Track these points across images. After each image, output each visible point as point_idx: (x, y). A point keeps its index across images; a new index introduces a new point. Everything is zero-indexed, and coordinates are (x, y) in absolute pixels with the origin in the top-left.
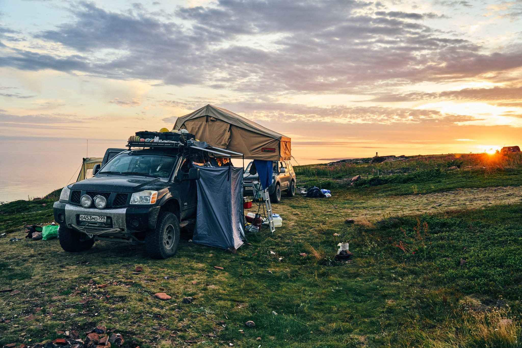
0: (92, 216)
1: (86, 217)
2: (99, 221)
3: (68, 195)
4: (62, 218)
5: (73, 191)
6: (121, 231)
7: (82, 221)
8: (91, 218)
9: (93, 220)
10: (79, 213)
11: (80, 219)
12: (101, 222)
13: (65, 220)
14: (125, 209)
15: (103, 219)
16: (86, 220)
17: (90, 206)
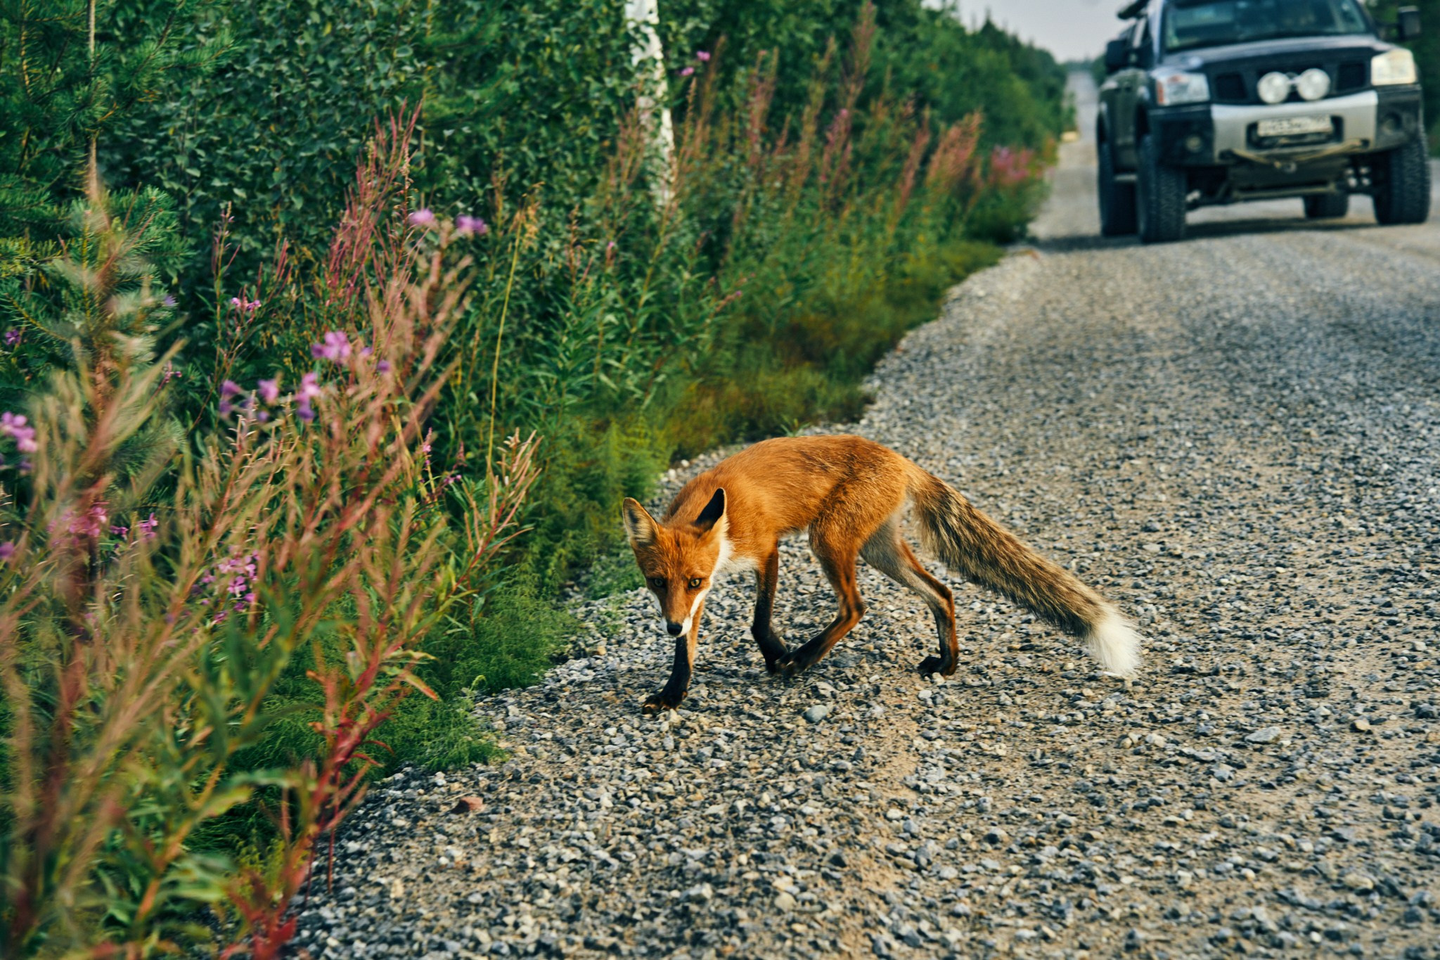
0: (1294, 121)
1: (1276, 124)
2: (1311, 129)
3: (1198, 87)
4: (1194, 143)
5: (1216, 77)
6: (1362, 148)
7: (1265, 137)
8: (1291, 124)
9: (1296, 130)
10: (1254, 120)
11: (1261, 133)
12: (1317, 132)
13: (1213, 143)
14: (1373, 93)
15: (1321, 123)
16: (1278, 132)
17: (1283, 98)
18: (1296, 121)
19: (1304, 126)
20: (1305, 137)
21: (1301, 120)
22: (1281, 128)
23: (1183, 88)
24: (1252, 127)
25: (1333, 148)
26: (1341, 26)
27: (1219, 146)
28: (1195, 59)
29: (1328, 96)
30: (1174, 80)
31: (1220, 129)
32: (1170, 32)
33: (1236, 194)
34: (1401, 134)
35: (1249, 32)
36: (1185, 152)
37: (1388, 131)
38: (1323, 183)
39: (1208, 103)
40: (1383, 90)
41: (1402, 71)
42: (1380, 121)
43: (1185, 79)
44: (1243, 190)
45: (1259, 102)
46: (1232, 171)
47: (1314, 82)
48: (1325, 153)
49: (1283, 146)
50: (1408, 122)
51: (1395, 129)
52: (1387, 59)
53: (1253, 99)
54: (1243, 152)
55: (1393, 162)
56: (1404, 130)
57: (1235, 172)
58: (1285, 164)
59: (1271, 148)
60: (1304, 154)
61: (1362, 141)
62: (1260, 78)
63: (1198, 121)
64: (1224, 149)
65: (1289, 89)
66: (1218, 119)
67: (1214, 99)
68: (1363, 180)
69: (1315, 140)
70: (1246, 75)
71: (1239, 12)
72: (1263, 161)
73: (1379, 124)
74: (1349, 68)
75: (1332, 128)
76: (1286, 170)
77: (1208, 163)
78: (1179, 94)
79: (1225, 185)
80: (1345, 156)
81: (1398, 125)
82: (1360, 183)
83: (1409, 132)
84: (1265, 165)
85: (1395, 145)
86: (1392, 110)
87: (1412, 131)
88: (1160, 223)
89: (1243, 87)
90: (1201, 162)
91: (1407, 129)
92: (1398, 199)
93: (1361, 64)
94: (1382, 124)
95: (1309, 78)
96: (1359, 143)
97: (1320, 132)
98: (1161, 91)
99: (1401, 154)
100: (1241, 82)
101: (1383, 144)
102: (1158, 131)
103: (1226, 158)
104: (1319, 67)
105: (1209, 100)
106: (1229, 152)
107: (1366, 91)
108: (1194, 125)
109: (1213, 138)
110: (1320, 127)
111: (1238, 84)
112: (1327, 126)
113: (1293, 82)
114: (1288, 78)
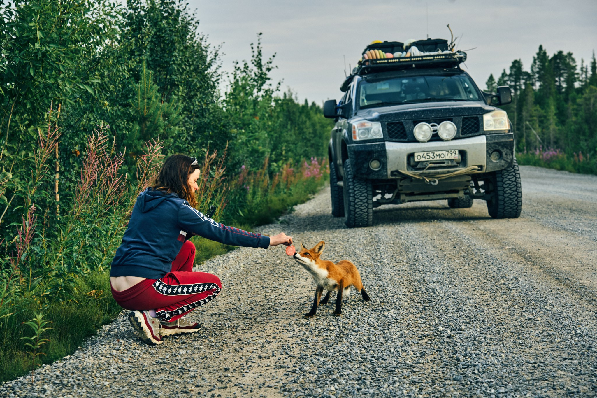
0: (436, 153)
1: (425, 155)
2: (447, 158)
3: (376, 129)
4: (375, 165)
5: (388, 124)
6: (478, 170)
7: (419, 162)
8: (435, 155)
9: (438, 158)
10: (412, 152)
11: (416, 160)
12: (451, 160)
13: (387, 165)
14: (484, 137)
15: (453, 154)
16: (427, 160)
17: (429, 139)
18: (437, 153)
19: (442, 156)
20: (444, 163)
21: (440, 153)
22: (428, 157)
23: (368, 130)
24: (411, 156)
25: (461, 170)
26: (464, 96)
27: (390, 168)
28: (375, 113)
29: (455, 139)
30: (362, 125)
31: (391, 156)
32: (362, 97)
33: (403, 197)
34: (503, 162)
35: (409, 97)
36: (370, 171)
37: (494, 159)
38: (457, 192)
39: (383, 140)
40: (490, 135)
41: (501, 123)
42: (489, 154)
43: (369, 124)
44: (407, 195)
45: (415, 140)
46: (400, 183)
47: (448, 129)
48: (456, 173)
49: (430, 168)
50: (506, 154)
51: (499, 159)
52: (493, 116)
53: (411, 139)
54: (405, 171)
55: (498, 179)
56: (504, 160)
57: (401, 184)
58: (431, 179)
59: (423, 169)
60: (443, 173)
61: (479, 166)
62: (415, 126)
63: (378, 151)
64: (394, 169)
65: (432, 133)
66: (390, 151)
67: (386, 138)
68: (481, 189)
69: (450, 164)
70: (407, 123)
71: (403, 85)
72: (418, 177)
73: (488, 156)
74: (469, 120)
75: (460, 157)
76: (432, 183)
77: (384, 178)
78: (365, 134)
79: (396, 191)
80: (469, 175)
81: (500, 156)
82: (478, 192)
83: (507, 161)
84: (419, 180)
85: (499, 169)
86: (496, 147)
87: (509, 161)
88: (356, 215)
89: (404, 131)
90: (380, 177)
91: (506, 159)
92: (502, 203)
93: (477, 118)
94: (490, 156)
95: (445, 126)
96: (477, 167)
97: (453, 160)
98: (355, 132)
99: (503, 175)
100: (403, 128)
101: (491, 168)
102: (354, 157)
103: (395, 175)
104: (451, 120)
105: (383, 138)
106: (397, 171)
107: (480, 135)
108: (376, 153)
109: (386, 162)
110: (453, 157)
111: (401, 129)
112: (456, 156)
113: (435, 128)
114: (432, 126)
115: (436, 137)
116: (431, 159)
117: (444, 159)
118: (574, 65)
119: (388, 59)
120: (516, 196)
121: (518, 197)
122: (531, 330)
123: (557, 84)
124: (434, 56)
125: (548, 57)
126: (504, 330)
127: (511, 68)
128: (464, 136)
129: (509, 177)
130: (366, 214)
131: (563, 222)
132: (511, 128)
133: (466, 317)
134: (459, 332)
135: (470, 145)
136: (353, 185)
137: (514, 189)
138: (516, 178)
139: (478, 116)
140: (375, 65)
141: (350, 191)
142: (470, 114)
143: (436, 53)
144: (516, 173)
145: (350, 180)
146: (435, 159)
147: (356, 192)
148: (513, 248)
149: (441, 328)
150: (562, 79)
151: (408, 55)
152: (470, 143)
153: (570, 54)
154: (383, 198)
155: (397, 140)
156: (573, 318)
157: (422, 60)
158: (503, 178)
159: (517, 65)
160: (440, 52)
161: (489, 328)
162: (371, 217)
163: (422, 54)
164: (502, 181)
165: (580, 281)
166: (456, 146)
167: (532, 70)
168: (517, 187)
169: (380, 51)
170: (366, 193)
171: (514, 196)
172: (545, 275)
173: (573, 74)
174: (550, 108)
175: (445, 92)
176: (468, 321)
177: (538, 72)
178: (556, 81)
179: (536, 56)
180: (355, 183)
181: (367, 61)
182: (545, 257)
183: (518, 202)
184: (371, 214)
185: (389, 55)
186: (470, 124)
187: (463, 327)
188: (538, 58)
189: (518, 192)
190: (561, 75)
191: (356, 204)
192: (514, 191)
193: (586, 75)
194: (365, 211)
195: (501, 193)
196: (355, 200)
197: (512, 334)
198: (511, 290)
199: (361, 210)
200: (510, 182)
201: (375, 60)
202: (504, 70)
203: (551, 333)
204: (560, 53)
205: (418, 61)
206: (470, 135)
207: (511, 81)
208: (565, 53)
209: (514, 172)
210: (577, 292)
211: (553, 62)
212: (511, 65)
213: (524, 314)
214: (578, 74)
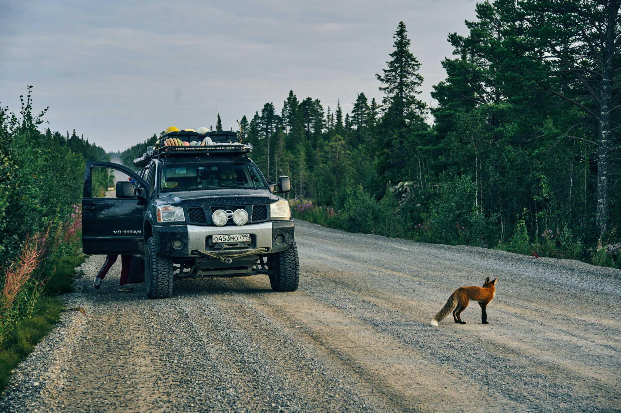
0: (230, 236)
1: (222, 237)
2: (240, 240)
3: (179, 213)
4: (177, 245)
5: (189, 209)
6: (266, 251)
7: (216, 244)
8: (230, 238)
9: (232, 240)
10: (210, 234)
11: (214, 241)
12: (243, 242)
13: (188, 245)
14: (271, 223)
15: (245, 237)
16: (223, 241)
17: (225, 223)
18: (232, 236)
19: (236, 238)
20: (237, 245)
21: (234, 236)
22: (224, 239)
23: (172, 214)
24: (209, 238)
25: (252, 251)
26: (251, 184)
27: (191, 248)
28: (177, 198)
29: (247, 224)
30: (166, 209)
31: (191, 237)
32: (163, 180)
33: (199, 272)
34: (285, 245)
36: (173, 250)
37: (278, 242)
38: (246, 268)
39: (186, 223)
40: (275, 221)
41: (284, 211)
42: (274, 238)
43: (172, 209)
45: (213, 224)
47: (241, 215)
48: (247, 253)
49: (225, 249)
50: (288, 238)
51: (282, 242)
52: (277, 205)
53: (209, 223)
54: (204, 251)
55: (281, 259)
56: (286, 243)
57: (199, 262)
58: (226, 259)
59: (219, 249)
60: (236, 253)
61: (266, 248)
62: (213, 212)
63: (180, 233)
64: (194, 249)
65: (228, 218)
66: (191, 232)
67: (188, 221)
68: (265, 266)
69: (242, 246)
70: (206, 210)
71: (200, 172)
72: (214, 256)
73: (274, 239)
74: (259, 208)
75: (251, 240)
76: (227, 262)
77: (185, 256)
78: (169, 217)
79: (194, 267)
80: (257, 255)
81: (284, 240)
82: (263, 268)
83: (289, 244)
84: (215, 258)
85: (282, 251)
86: (280, 232)
87: (290, 244)
88: (158, 288)
89: (204, 216)
90: (182, 256)
91: (288, 242)
92: (283, 278)
93: (265, 206)
94: (275, 239)
95: (238, 213)
96: (264, 249)
97: (245, 242)
98: (159, 215)
99: (284, 255)
100: (203, 213)
101: (276, 250)
102: (158, 237)
103: (195, 254)
104: (243, 208)
105: (185, 221)
106: (197, 251)
107: (267, 221)
108: (178, 235)
109: (188, 243)
110: (245, 239)
111: (201, 214)
112: (248, 239)
113: (230, 214)
114: (227, 212)
115: (231, 222)
116: (226, 241)
117: (238, 241)
118: (321, 112)
119: (185, 147)
120: (295, 273)
121: (296, 274)
122: (334, 405)
123: (306, 129)
124: (225, 146)
125: (298, 102)
126: (316, 406)
127: (264, 111)
128: (254, 222)
129: (289, 257)
130: (168, 287)
131: (332, 297)
132: (292, 215)
133: (288, 395)
134: (287, 407)
135: (259, 230)
136: (157, 261)
137: (293, 267)
138: (295, 258)
139: (266, 205)
140: (174, 152)
141: (154, 266)
142: (259, 203)
143: (227, 144)
144: (295, 254)
145: (154, 257)
146: (230, 241)
147: (159, 268)
148: (301, 327)
149: (274, 405)
150: (311, 125)
151: (203, 144)
152: (259, 228)
153: (318, 101)
154: (181, 272)
155: (197, 223)
156: (359, 394)
157: (216, 150)
158: (285, 258)
159: (268, 108)
160: (231, 144)
161: (306, 404)
162: (172, 290)
163: (215, 144)
164: (284, 260)
165: (357, 361)
166: (248, 230)
167: (283, 115)
168: (296, 265)
169: (178, 139)
170: (168, 268)
171: (293, 273)
172: (332, 355)
173: (321, 121)
174: (300, 154)
175: (233, 177)
176: (290, 398)
177: (288, 117)
178: (306, 127)
179: (287, 101)
180: (158, 260)
181: (167, 147)
182: (328, 338)
183: (296, 278)
184: (172, 287)
185: (187, 144)
186: (259, 212)
187: (288, 403)
188: (288, 102)
189: (296, 270)
190: (309, 121)
191: (158, 278)
192: (293, 269)
193: (332, 123)
194: (167, 284)
195: (282, 270)
196: (158, 275)
197: (323, 409)
198: (312, 370)
199: (163, 284)
200: (291, 261)
201: (174, 147)
202: (257, 112)
203: (347, 407)
204: (309, 99)
205: (211, 150)
206: (259, 221)
207: (263, 124)
208: (313, 100)
209: (293, 252)
210: (357, 372)
211: (302, 107)
212: (263, 108)
213: (326, 392)
214: (324, 121)
